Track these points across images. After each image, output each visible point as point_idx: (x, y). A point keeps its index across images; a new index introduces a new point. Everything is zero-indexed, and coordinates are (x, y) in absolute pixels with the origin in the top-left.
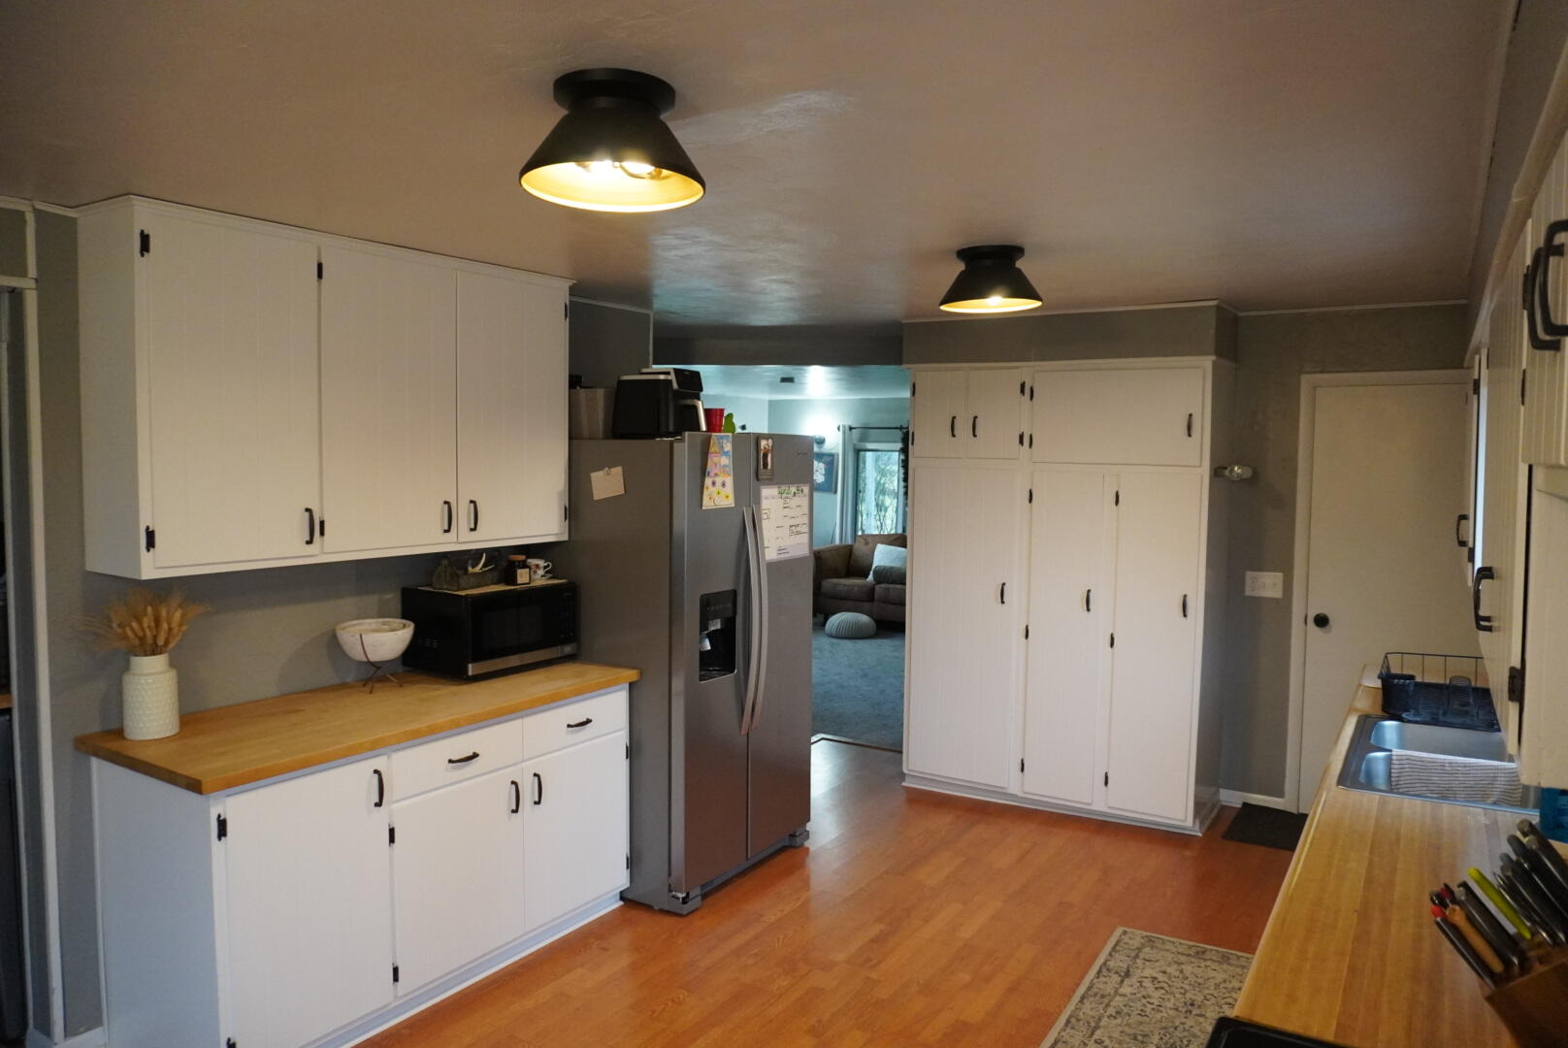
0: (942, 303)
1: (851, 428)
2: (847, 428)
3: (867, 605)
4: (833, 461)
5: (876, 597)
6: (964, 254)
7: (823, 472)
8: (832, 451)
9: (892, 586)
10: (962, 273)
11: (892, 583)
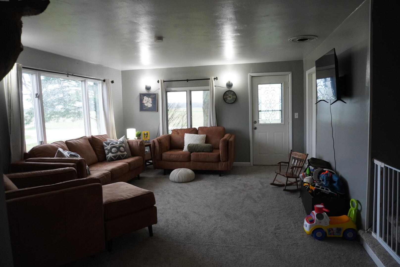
1: (164, 81)
2: (163, 81)
3: (187, 164)
4: (155, 97)
5: (192, 159)
7: (151, 102)
8: (155, 93)
9: (199, 153)
11: (198, 152)
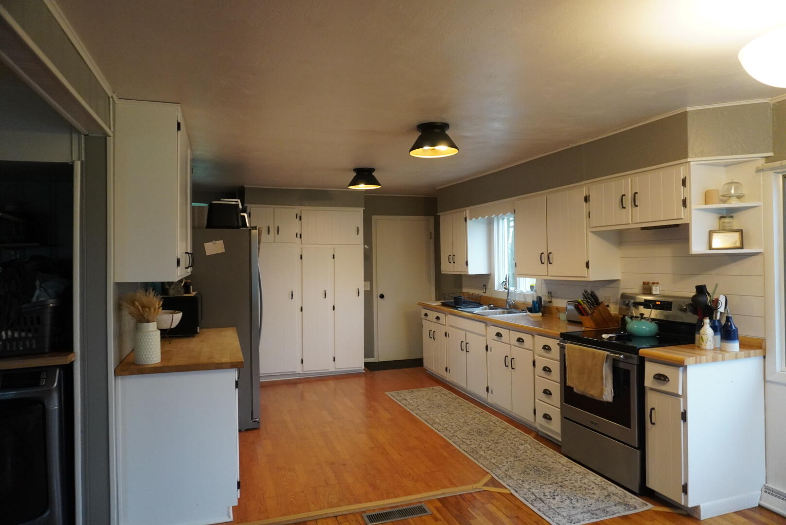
0: (349, 186)
6: (356, 170)
10: (355, 176)
